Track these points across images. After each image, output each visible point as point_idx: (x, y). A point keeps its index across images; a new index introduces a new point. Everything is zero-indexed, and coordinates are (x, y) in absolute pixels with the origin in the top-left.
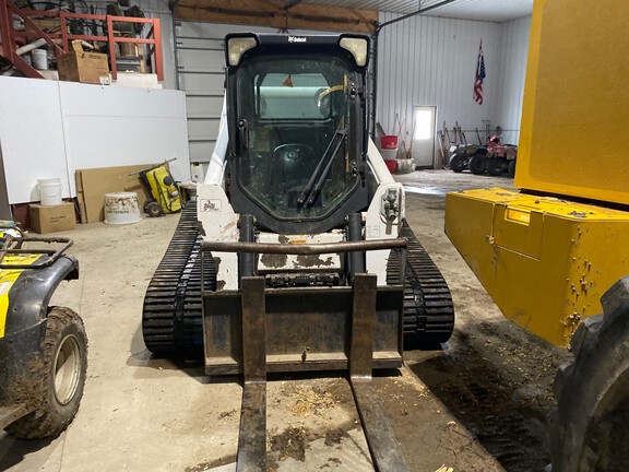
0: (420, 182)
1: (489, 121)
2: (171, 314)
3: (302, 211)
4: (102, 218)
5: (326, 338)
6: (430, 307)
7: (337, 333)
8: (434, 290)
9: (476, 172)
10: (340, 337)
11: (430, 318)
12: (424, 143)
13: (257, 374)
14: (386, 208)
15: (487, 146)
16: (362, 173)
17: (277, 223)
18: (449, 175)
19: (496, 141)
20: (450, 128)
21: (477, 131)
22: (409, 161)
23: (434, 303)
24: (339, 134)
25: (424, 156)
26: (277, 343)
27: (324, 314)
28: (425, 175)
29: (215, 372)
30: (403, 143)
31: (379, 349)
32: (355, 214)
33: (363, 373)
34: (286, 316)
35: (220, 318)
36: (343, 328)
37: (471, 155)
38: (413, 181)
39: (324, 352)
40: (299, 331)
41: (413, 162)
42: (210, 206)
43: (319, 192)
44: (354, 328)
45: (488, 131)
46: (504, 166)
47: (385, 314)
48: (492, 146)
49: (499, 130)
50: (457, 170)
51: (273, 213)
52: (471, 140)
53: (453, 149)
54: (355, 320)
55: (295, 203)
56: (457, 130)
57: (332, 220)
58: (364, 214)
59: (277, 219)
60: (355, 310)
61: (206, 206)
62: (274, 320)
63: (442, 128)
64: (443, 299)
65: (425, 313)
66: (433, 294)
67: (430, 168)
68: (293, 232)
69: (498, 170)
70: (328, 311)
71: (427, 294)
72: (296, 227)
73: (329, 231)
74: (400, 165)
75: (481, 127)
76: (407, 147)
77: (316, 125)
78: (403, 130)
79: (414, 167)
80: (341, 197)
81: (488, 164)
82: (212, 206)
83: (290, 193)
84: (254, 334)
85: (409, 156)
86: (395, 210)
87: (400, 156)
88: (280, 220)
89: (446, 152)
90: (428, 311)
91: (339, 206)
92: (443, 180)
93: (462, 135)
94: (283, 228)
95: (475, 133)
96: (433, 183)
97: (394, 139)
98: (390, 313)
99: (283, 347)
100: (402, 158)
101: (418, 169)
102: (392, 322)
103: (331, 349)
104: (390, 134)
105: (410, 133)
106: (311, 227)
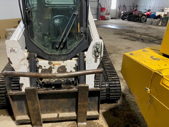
0: (112, 23)
1: (134, 3)
2: (4, 95)
3: (58, 51)
4: (6, 37)
5: (68, 108)
6: (112, 90)
7: (72, 106)
8: (114, 82)
9: (129, 20)
10: (73, 107)
11: (111, 94)
12: (114, 10)
13: (38, 123)
14: (95, 52)
15: (133, 12)
16: (85, 33)
17: (48, 56)
18: (120, 21)
19: (136, 10)
20: (122, 5)
21: (130, 6)
22: (109, 16)
23: (114, 88)
24: (74, 15)
25: (114, 15)
26: (47, 110)
27: (67, 99)
28: (113, 21)
29: (20, 122)
30: (107, 10)
31: (90, 110)
32: (82, 53)
33: (83, 122)
34: (50, 100)
35: (20, 102)
36: (75, 104)
37: (128, 15)
38: (110, 23)
39: (67, 112)
40: (56, 106)
41: (110, 16)
42: (12, 50)
43: (66, 42)
44: (78, 107)
45: (133, 6)
46: (137, 18)
47: (93, 98)
48: (135, 12)
49: (137, 6)
50: (123, 19)
51: (45, 51)
52: (128, 10)
53: (122, 12)
54: (79, 104)
55: (55, 47)
56: (124, 6)
57: (72, 54)
58: (85, 53)
59: (47, 54)
60: (79, 100)
61: (11, 51)
62: (45, 102)
63: (119, 5)
64: (117, 86)
65: (109, 92)
66: (113, 84)
67: (115, 18)
68: (55, 60)
69: (135, 20)
70: (68, 98)
71: (111, 84)
72: (56, 58)
73: (71, 59)
74: (106, 18)
75: (131, 5)
76: (109, 11)
77: (70, 8)
78: (107, 6)
79: (110, 18)
80: (77, 43)
81: (133, 18)
82: (14, 51)
83: (52, 43)
84: (34, 110)
85: (109, 14)
86: (99, 53)
87: (106, 14)
88: (49, 55)
89: (120, 13)
90: (111, 91)
91: (75, 48)
92: (119, 23)
93: (126, 8)
94: (50, 58)
95: (129, 7)
96: (116, 24)
97: (104, 8)
98: (94, 97)
99: (49, 111)
100: (107, 15)
101: (112, 18)
102: (96, 101)
103: (70, 111)
104: (103, 7)
105: (110, 7)
106: (63, 58)
